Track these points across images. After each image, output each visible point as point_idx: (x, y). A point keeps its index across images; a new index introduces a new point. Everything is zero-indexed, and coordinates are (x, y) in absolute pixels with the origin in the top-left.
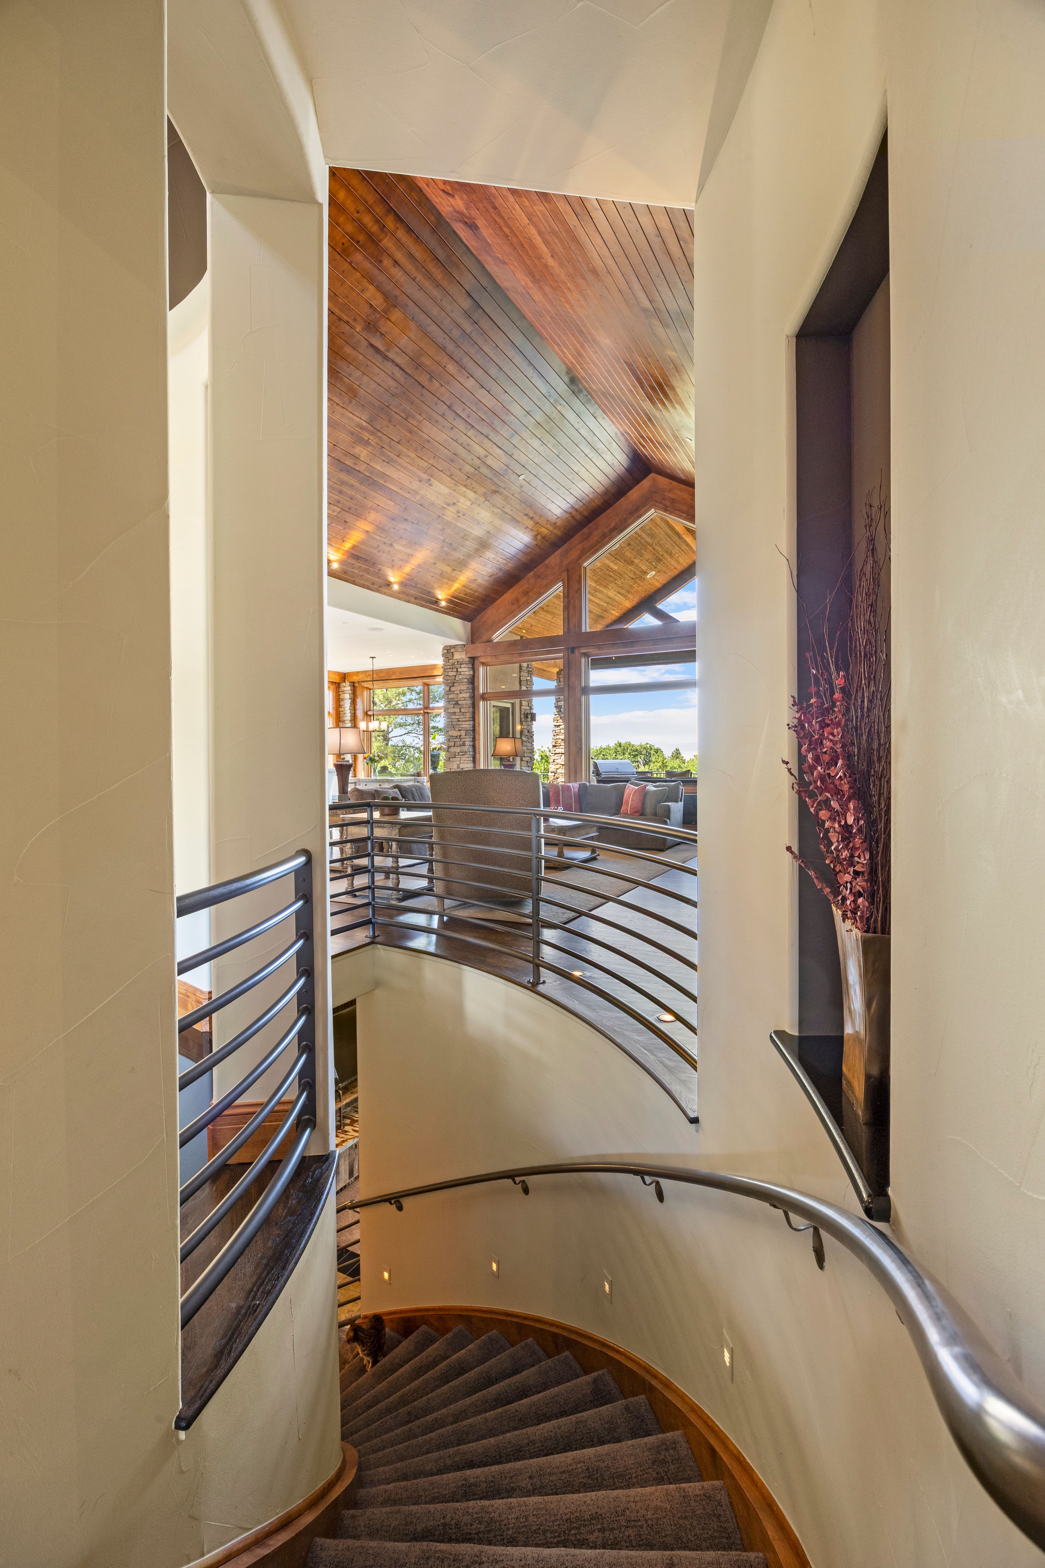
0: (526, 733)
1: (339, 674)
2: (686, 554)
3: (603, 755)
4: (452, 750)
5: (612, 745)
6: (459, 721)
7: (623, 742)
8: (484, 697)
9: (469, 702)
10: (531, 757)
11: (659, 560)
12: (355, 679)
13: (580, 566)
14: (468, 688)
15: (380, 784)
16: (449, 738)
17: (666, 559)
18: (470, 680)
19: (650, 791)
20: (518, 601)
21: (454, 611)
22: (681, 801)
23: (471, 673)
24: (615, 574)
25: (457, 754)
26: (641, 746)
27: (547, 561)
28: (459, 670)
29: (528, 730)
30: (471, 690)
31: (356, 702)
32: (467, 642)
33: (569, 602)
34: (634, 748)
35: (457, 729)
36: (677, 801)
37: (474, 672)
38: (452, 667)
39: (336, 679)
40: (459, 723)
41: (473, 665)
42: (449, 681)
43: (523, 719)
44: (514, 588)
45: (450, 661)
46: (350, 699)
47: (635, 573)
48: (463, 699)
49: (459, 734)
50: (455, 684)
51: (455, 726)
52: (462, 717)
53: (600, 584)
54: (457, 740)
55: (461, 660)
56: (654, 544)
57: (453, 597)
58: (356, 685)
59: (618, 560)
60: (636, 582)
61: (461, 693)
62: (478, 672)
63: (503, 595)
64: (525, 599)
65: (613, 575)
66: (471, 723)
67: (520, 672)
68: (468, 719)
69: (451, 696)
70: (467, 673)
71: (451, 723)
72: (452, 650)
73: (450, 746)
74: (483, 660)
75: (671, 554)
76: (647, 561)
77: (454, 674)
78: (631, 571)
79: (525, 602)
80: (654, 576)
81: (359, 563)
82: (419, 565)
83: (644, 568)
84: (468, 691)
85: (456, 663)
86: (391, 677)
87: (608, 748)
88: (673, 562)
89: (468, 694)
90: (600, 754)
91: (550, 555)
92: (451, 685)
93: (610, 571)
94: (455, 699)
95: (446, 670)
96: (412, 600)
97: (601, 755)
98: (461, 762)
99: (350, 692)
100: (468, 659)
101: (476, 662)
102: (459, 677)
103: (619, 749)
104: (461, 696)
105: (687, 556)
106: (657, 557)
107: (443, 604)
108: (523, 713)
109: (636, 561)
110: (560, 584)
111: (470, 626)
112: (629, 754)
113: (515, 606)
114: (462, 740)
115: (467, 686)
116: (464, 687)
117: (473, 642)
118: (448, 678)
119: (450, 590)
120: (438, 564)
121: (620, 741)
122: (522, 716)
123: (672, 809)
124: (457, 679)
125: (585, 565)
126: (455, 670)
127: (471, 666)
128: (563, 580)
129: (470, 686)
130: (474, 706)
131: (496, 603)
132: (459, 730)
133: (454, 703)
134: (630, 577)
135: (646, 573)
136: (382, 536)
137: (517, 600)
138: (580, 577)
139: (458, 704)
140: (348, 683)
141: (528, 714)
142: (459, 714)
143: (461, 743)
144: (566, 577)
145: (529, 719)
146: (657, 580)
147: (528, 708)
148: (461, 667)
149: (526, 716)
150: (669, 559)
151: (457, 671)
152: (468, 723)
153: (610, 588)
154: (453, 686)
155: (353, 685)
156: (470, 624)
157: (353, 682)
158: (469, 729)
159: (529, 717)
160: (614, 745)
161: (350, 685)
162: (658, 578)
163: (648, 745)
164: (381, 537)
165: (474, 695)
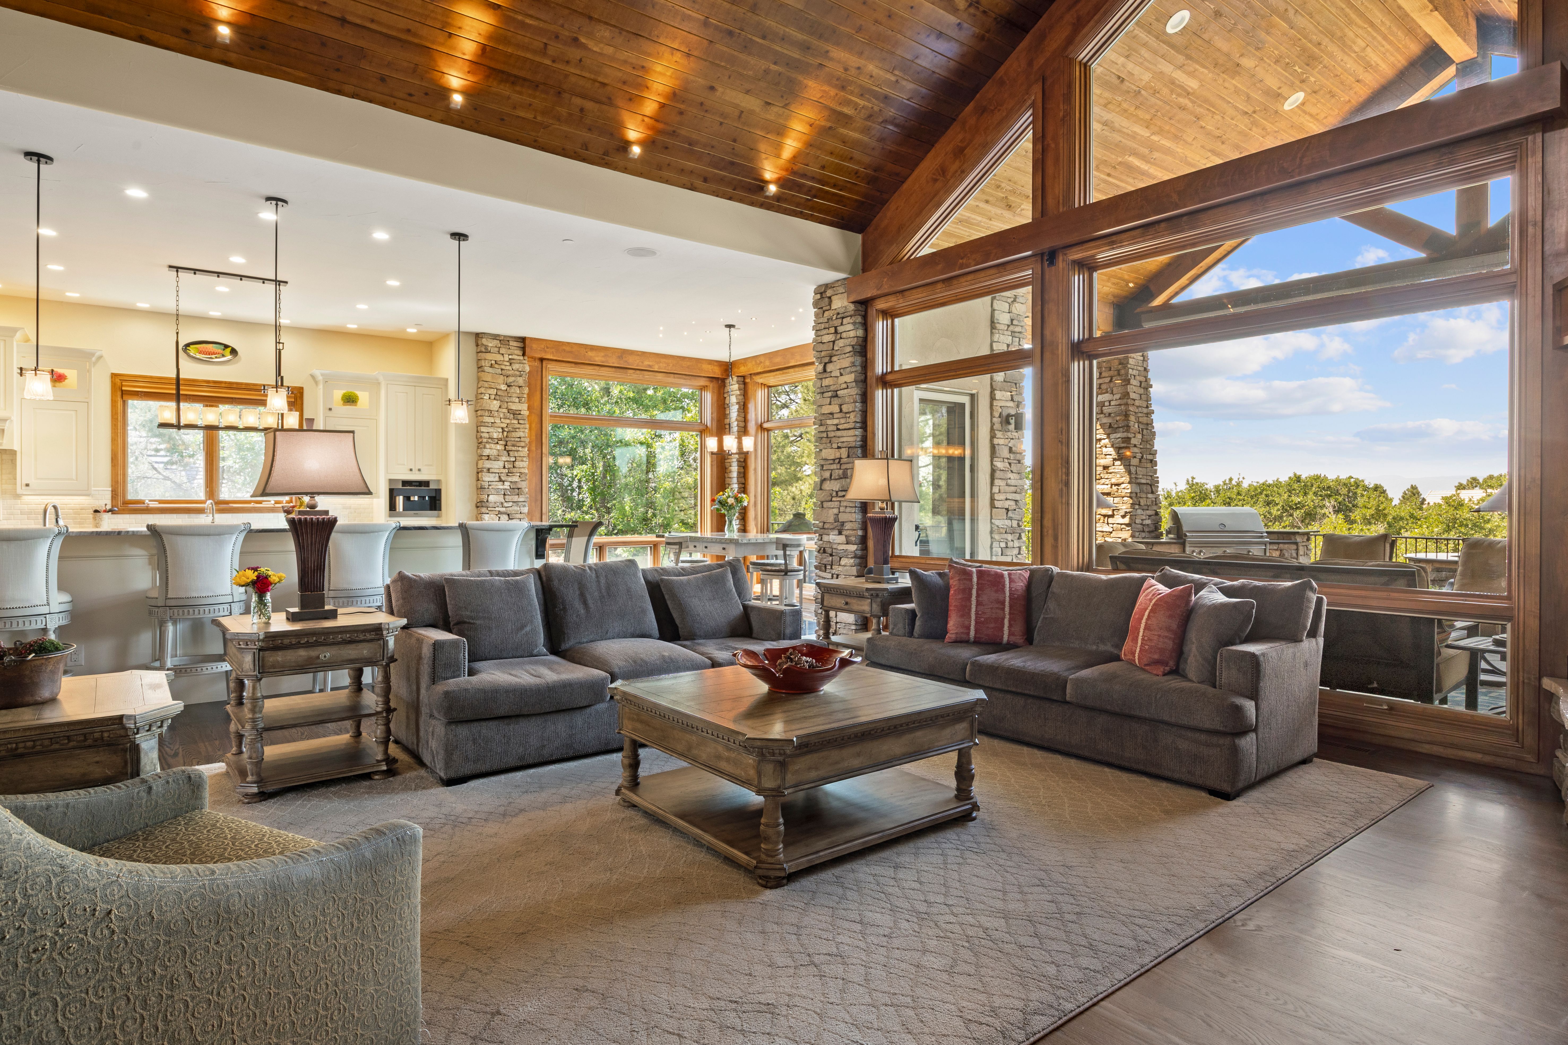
0: (1005, 453)
1: (720, 363)
2: (1385, 38)
3: (1267, 496)
4: (828, 486)
5: (1284, 478)
6: (838, 429)
7: (1304, 475)
8: (885, 382)
9: (854, 391)
10: (1016, 501)
11: (1311, 60)
12: (743, 370)
13: (1071, 61)
14: (853, 364)
15: (724, 546)
16: (822, 462)
17: (1331, 56)
18: (858, 348)
19: (1203, 606)
20: (944, 173)
21: (812, 209)
22: (1313, 634)
23: (860, 333)
24: (1193, 102)
25: (834, 494)
26: (1338, 481)
27: (1002, 70)
28: (840, 329)
29: (1010, 448)
30: (859, 368)
31: (748, 408)
32: (852, 272)
33: (1044, 151)
34: (1325, 484)
35: (835, 446)
36: (1295, 639)
37: (866, 330)
38: (827, 325)
39: (715, 373)
40: (839, 433)
41: (865, 317)
42: (823, 354)
43: (997, 426)
44: (938, 146)
45: (826, 314)
46: (737, 403)
47: (1249, 97)
48: (844, 386)
49: (838, 455)
50: (834, 359)
51: (833, 439)
52: (843, 421)
53: (1160, 132)
54: (834, 466)
55: (842, 310)
56: (1291, 12)
57: (794, 173)
58: (748, 380)
59: (1197, 62)
60: (1255, 123)
61: (841, 375)
62: (874, 330)
63: (916, 165)
64: (957, 164)
65: (1190, 105)
66: (858, 432)
67: (992, 333)
68: (851, 425)
69: (826, 382)
70: (852, 334)
71: (825, 435)
72: (829, 293)
73: (825, 479)
74: (881, 305)
75: (1343, 43)
76: (1277, 62)
77: (831, 338)
78: (1237, 91)
79: (956, 171)
80: (1303, 104)
81: (520, 93)
82: (674, 94)
83: (1272, 82)
84: (854, 369)
85: (834, 318)
86: (789, 363)
87: (1277, 484)
88: (1350, 64)
89: (853, 375)
90: (1261, 493)
91: (1007, 55)
92: (827, 359)
93: (1179, 95)
94: (832, 388)
95: (819, 333)
96: (699, 183)
97: (1263, 496)
98: (842, 509)
99: (738, 393)
100: (852, 307)
101: (872, 312)
102: (840, 343)
103: (1296, 486)
104: (842, 379)
105: (1390, 43)
106: (1304, 49)
107: (773, 189)
108: (996, 414)
109: (1248, 63)
110: (1028, 115)
111: (860, 242)
112: (1315, 494)
113: (938, 185)
114: (844, 467)
115: (851, 359)
116: (846, 362)
117: (864, 270)
118: (821, 347)
119: (778, 156)
120: (720, 90)
121: (1298, 474)
122: (995, 420)
123: (1267, 669)
124: (836, 348)
125: (1083, 55)
126: (832, 330)
127: (859, 319)
128: (1033, 105)
129: (858, 360)
130: (865, 398)
131: (905, 186)
132: (839, 448)
133: (830, 394)
134: (1236, 108)
135: (1279, 97)
136: (542, 17)
137: (943, 171)
138: (1070, 86)
139: (837, 396)
140: (735, 379)
141: (1009, 416)
142: (839, 415)
143: (841, 471)
144: (1040, 95)
145: (1012, 427)
146: (1311, 115)
147: (1011, 404)
148: (842, 324)
149: (1006, 420)
150: (1339, 55)
151: (836, 332)
152: (851, 432)
153: (1190, 140)
154: (830, 362)
155: (744, 381)
156: (859, 237)
157: (744, 377)
158: (853, 444)
159: (1012, 421)
160: (1287, 479)
161: (738, 382)
162: (1314, 111)
163: (1352, 480)
164: (537, 19)
165: (866, 377)
